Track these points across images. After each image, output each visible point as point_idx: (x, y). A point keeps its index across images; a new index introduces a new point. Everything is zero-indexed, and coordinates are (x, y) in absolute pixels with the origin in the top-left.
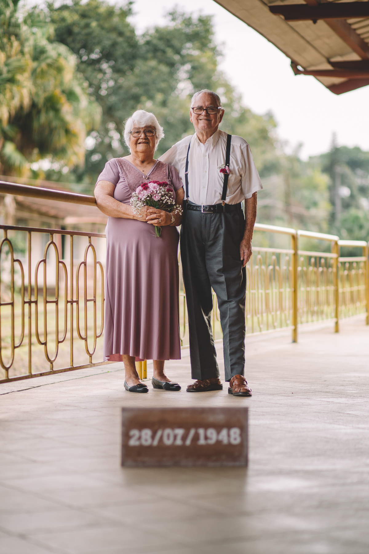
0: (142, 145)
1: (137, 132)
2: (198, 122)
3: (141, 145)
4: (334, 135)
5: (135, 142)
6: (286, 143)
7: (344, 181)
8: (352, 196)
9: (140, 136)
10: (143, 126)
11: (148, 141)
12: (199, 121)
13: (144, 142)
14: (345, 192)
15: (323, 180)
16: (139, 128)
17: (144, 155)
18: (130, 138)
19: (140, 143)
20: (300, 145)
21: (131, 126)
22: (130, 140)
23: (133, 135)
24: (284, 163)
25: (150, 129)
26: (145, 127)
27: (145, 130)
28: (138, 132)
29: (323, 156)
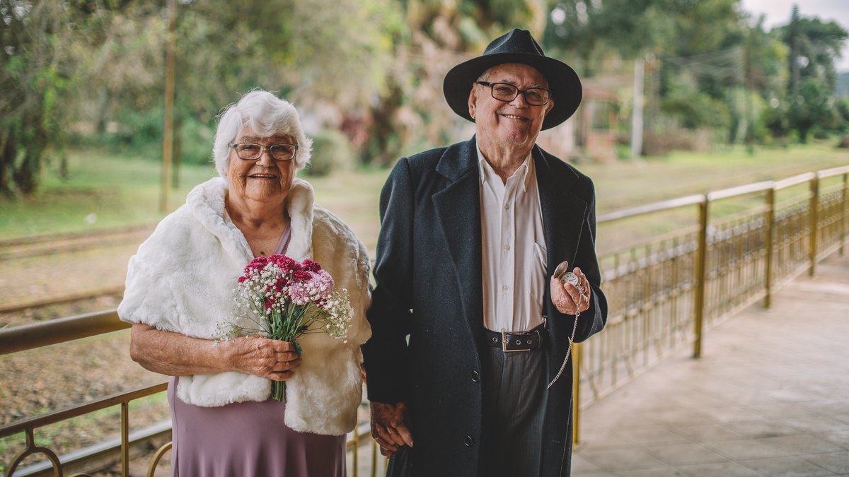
0: (261, 183)
1: (250, 148)
2: (498, 121)
3: (257, 181)
4: (795, 10)
5: (240, 172)
6: (749, 16)
7: (804, 52)
8: (810, 65)
9: (257, 157)
10: (270, 134)
11: (276, 174)
12: (502, 118)
13: (266, 174)
14: (803, 61)
15: (783, 50)
16: (258, 139)
17: (263, 208)
18: (229, 160)
19: (253, 177)
20: (762, 18)
21: (237, 129)
22: (229, 163)
23: (240, 153)
24: (747, 34)
25: (283, 144)
26: (272, 137)
27: (272, 144)
28: (255, 149)
29: (784, 28)
